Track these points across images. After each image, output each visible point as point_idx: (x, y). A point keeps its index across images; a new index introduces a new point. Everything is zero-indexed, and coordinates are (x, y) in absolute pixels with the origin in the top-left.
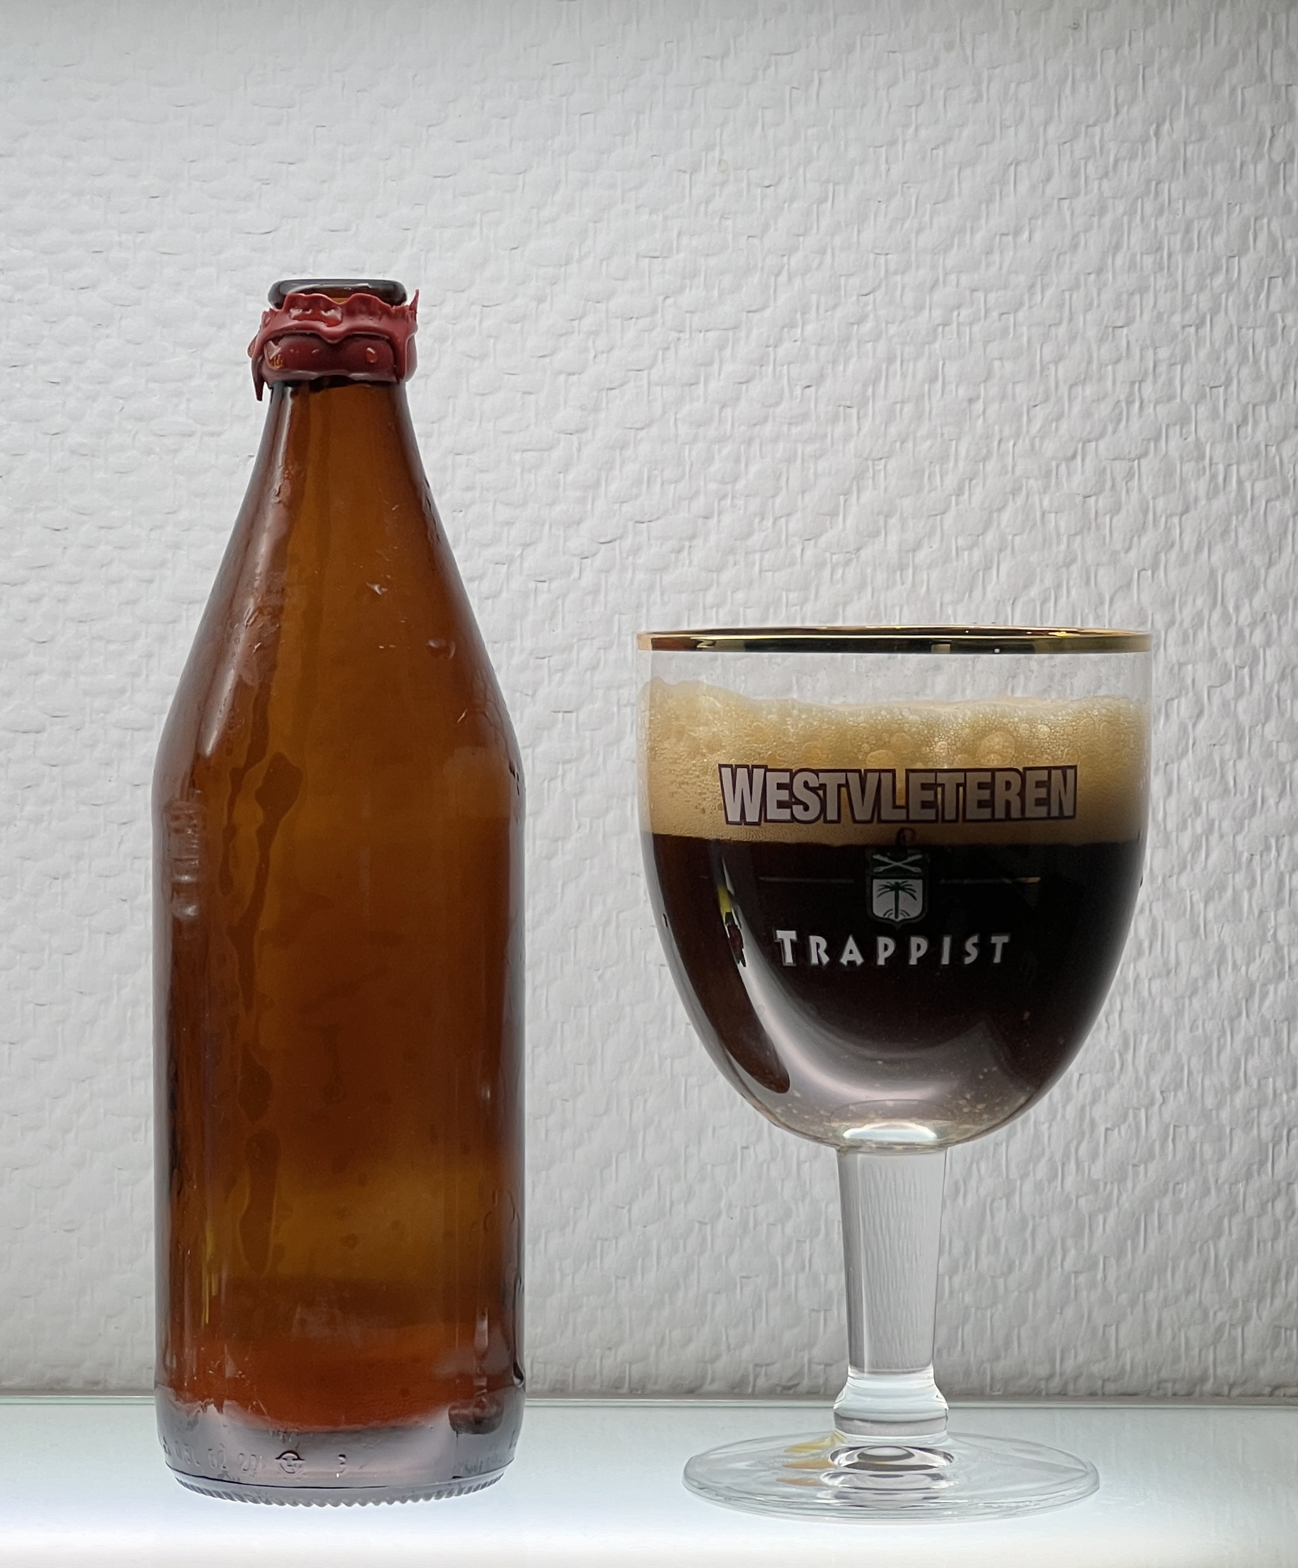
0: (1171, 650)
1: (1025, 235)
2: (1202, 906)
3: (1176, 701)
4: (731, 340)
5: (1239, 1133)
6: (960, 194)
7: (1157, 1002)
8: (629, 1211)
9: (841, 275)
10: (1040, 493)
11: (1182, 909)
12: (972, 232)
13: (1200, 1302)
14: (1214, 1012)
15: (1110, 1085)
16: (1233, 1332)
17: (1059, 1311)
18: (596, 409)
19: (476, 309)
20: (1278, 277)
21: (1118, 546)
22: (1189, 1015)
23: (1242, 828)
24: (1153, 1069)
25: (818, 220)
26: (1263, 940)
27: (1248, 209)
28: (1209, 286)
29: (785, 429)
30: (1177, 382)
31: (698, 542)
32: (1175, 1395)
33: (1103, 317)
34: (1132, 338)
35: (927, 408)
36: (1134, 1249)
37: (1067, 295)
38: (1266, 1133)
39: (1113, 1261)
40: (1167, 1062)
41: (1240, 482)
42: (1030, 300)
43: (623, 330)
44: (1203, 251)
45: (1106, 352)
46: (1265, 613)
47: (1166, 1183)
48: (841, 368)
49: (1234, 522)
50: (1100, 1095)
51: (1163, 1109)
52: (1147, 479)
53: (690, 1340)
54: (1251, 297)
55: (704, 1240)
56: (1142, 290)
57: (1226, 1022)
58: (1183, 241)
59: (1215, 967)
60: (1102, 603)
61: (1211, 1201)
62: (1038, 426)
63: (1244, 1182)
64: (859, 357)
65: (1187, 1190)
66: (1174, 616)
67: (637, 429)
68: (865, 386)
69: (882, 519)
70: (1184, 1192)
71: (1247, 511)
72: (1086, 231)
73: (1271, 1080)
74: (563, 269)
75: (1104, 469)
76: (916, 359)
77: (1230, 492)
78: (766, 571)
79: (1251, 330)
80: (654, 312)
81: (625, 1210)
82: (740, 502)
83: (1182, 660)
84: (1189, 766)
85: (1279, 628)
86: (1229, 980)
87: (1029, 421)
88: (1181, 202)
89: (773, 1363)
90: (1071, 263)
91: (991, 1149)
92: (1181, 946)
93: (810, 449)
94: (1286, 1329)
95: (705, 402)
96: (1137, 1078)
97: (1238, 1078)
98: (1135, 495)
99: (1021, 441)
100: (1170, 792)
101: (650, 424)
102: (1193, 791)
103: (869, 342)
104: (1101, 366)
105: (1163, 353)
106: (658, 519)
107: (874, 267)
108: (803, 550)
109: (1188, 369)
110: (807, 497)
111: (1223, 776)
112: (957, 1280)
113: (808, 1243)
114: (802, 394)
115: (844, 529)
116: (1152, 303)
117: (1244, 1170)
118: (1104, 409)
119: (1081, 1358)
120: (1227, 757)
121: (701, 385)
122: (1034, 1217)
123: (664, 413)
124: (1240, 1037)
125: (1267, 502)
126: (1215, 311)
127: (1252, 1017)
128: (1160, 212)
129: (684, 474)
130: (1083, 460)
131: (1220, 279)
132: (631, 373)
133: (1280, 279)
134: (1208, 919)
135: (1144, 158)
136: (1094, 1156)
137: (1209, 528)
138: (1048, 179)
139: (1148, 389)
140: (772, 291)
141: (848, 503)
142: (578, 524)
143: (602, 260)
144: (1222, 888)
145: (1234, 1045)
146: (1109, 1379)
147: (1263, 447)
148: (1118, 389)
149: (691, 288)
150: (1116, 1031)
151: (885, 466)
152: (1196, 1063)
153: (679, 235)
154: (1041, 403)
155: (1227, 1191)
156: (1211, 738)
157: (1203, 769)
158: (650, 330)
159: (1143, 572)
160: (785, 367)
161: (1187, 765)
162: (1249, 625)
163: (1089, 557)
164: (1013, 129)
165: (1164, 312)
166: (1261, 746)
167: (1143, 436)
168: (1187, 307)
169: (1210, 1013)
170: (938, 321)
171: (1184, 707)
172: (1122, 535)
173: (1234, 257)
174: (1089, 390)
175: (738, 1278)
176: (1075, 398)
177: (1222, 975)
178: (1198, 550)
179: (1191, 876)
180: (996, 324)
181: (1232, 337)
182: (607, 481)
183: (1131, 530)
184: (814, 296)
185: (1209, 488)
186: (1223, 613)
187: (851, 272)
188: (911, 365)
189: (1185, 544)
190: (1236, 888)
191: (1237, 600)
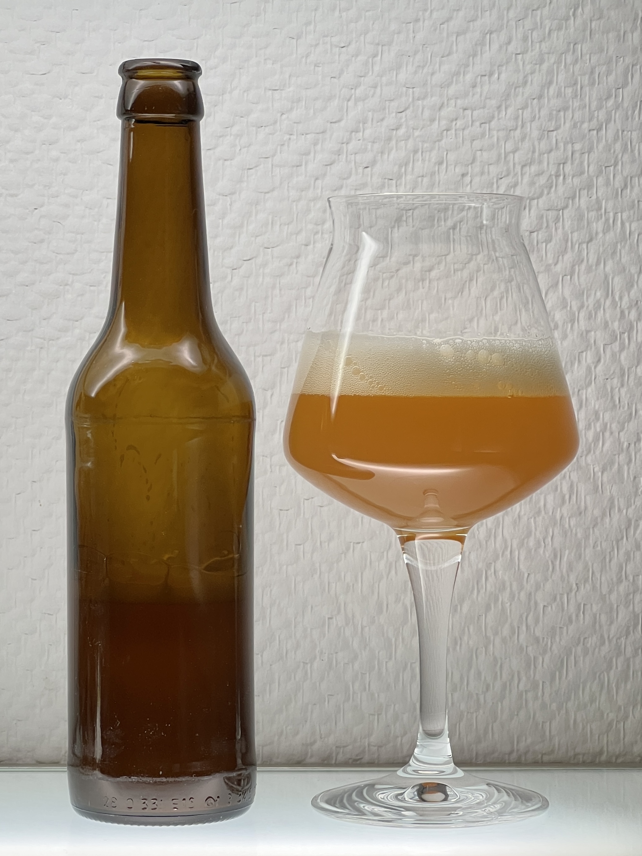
0: (582, 322)
1: (496, 76)
2: (600, 474)
3: (584, 353)
4: (320, 141)
5: (622, 607)
6: (457, 51)
7: (574, 531)
8: (262, 656)
9: (386, 101)
11: (588, 476)
12: (464, 75)
13: (599, 707)
14: (607, 536)
15: (546, 580)
16: (618, 725)
17: (516, 713)
21: (551, 262)
22: (593, 539)
23: (623, 429)
24: (572, 571)
25: (372, 67)
26: (637, 494)
27: (628, 60)
29: (353, 192)
30: (586, 162)
32: (584, 762)
33: (541, 125)
34: (559, 138)
36: (560, 678)
37: (520, 111)
38: (638, 608)
39: (548, 684)
40: (580, 567)
41: (623, 223)
43: (257, 133)
44: (601, 85)
45: (543, 146)
46: (637, 301)
47: (579, 638)
48: (387, 155)
49: (619, 247)
50: (540, 587)
51: (577, 593)
53: (297, 733)
54: (630, 113)
55: (306, 673)
56: (566, 109)
57: (614, 542)
58: (589, 78)
61: (605, 649)
62: (503, 190)
63: (625, 637)
64: (397, 150)
65: (592, 641)
66: (583, 302)
67: (265, 193)
68: (400, 166)
70: (590, 643)
71: (627, 240)
72: (531, 73)
74: (221, 97)
75: (542, 216)
76: (431, 151)
77: (617, 229)
79: (630, 132)
80: (275, 122)
81: (259, 656)
82: (327, 236)
83: (588, 329)
84: (592, 392)
86: (616, 517)
87: (498, 187)
88: (588, 56)
89: (347, 746)
90: (523, 93)
91: (476, 618)
92: (588, 498)
95: (306, 176)
96: (562, 576)
97: (621, 576)
98: (560, 231)
100: (581, 407)
101: (273, 190)
102: (595, 407)
103: (403, 140)
105: (577, 147)
106: (277, 246)
109: (594, 156)
112: (456, 695)
113: (368, 674)
114: (363, 171)
116: (571, 116)
117: (625, 629)
118: (542, 180)
119: (529, 741)
121: (303, 167)
122: (501, 659)
124: (622, 552)
125: (639, 235)
126: (608, 121)
127: (629, 539)
128: (576, 61)
129: (293, 220)
130: (530, 210)
131: (611, 102)
132: (262, 159)
135: (566, 29)
136: (537, 621)
137: (604, 251)
138: (509, 43)
139: (568, 168)
140: (345, 110)
142: (231, 248)
143: (244, 92)
144: (612, 463)
145: (619, 556)
146: (545, 754)
147: (636, 202)
149: (297, 109)
150: (549, 548)
152: (597, 567)
153: (290, 76)
154: (504, 177)
155: (615, 642)
159: (565, 277)
162: (628, 308)
164: (488, 12)
165: (578, 122)
166: (635, 379)
167: (566, 195)
168: (591, 119)
169: (605, 537)
170: (444, 128)
171: (589, 357)
172: (553, 255)
173: (620, 88)
174: (534, 169)
175: (326, 696)
176: (525, 173)
177: (612, 515)
178: (598, 263)
179: (594, 456)
180: (478, 129)
181: (618, 137)
182: (247, 223)
183: (558, 252)
184: (370, 113)
185: (604, 227)
186: (612, 301)
187: (392, 98)
188: (428, 153)
189: (590, 260)
190: (620, 464)
191: (620, 293)
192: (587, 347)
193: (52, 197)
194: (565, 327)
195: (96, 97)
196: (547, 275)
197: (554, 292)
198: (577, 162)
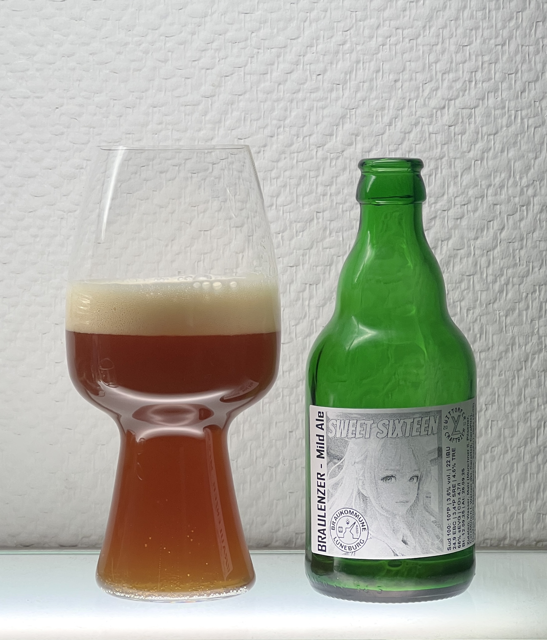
0: (490, 198)
2: (504, 318)
4: (282, 54)
5: (521, 424)
7: (483, 363)
8: (237, 462)
9: (334, 22)
10: (428, 124)
13: (503, 503)
14: (510, 367)
16: (518, 517)
18: (219, 86)
19: (163, 38)
20: (540, 22)
21: (465, 150)
22: (498, 369)
23: (522, 282)
24: (481, 394)
26: (533, 334)
28: (508, 27)
29: (308, 95)
30: (493, 72)
31: (268, 148)
32: (491, 545)
33: (458, 41)
34: (472, 51)
35: (375, 85)
37: (441, 31)
38: (534, 424)
41: (522, 119)
42: (423, 33)
44: (505, 10)
45: (459, 58)
46: (534, 181)
47: (488, 447)
49: (519, 138)
51: (486, 413)
52: (479, 118)
53: (265, 523)
54: (528, 31)
56: (477, 28)
57: (515, 372)
59: (510, 347)
60: (457, 176)
62: (427, 93)
63: (524, 447)
65: (498, 450)
66: (491, 181)
67: (239, 95)
68: (346, 74)
69: (354, 137)
70: (496, 451)
71: (525, 132)
73: (536, 399)
74: (203, 19)
75: (458, 114)
76: (370, 62)
77: (518, 124)
78: (300, 162)
79: (528, 47)
80: (246, 40)
81: (235, 461)
82: (287, 129)
83: (495, 203)
84: (498, 253)
85: (540, 188)
87: (423, 91)
92: (495, 337)
93: (320, 104)
94: (543, 515)
95: (271, 82)
97: (521, 399)
98: (472, 126)
99: (419, 101)
100: (489, 265)
101: (245, 93)
102: (500, 264)
104: (457, 64)
105: (486, 58)
106: (249, 137)
107: (350, 18)
108: (317, 151)
109: (499, 66)
110: (319, 127)
111: (514, 257)
114: (316, 78)
115: (336, 142)
116: (481, 34)
118: (458, 85)
120: (516, 248)
121: (269, 75)
123: (251, 88)
124: (522, 379)
125: (535, 128)
126: (510, 38)
127: (527, 370)
129: (261, 117)
133: (541, 23)
134: (507, 324)
137: (507, 141)
139: (479, 75)
141: (338, 129)
142: (212, 140)
144: (513, 310)
145: (519, 382)
147: (533, 102)
148: (465, 76)
149: (264, 29)
151: (355, 112)
152: (502, 391)
153: (258, 3)
154: (428, 82)
155: (516, 451)
156: (508, 239)
157: (505, 254)
158: (245, 48)
159: (476, 162)
160: (308, 66)
162: (527, 186)
163: (451, 155)
165: (487, 39)
166: (532, 243)
167: (477, 97)
168: (497, 36)
169: (508, 369)
170: (380, 43)
171: (496, 225)
172: (467, 144)
173: (520, 12)
174: (451, 76)
175: (288, 493)
176: (445, 80)
177: (513, 350)
178: (502, 151)
179: (499, 304)
180: (408, 45)
181: (519, 50)
182: (225, 120)
183: (471, 142)
184: (322, 32)
185: (507, 122)
186: (514, 181)
187: (339, 20)
188: (368, 64)
189: (497, 149)
190: (520, 310)
191: (520, 175)
192: (494, 217)
193: (70, 99)
194: (477, 202)
195: (104, 19)
196: (462, 160)
197: (468, 174)
198: (486, 70)
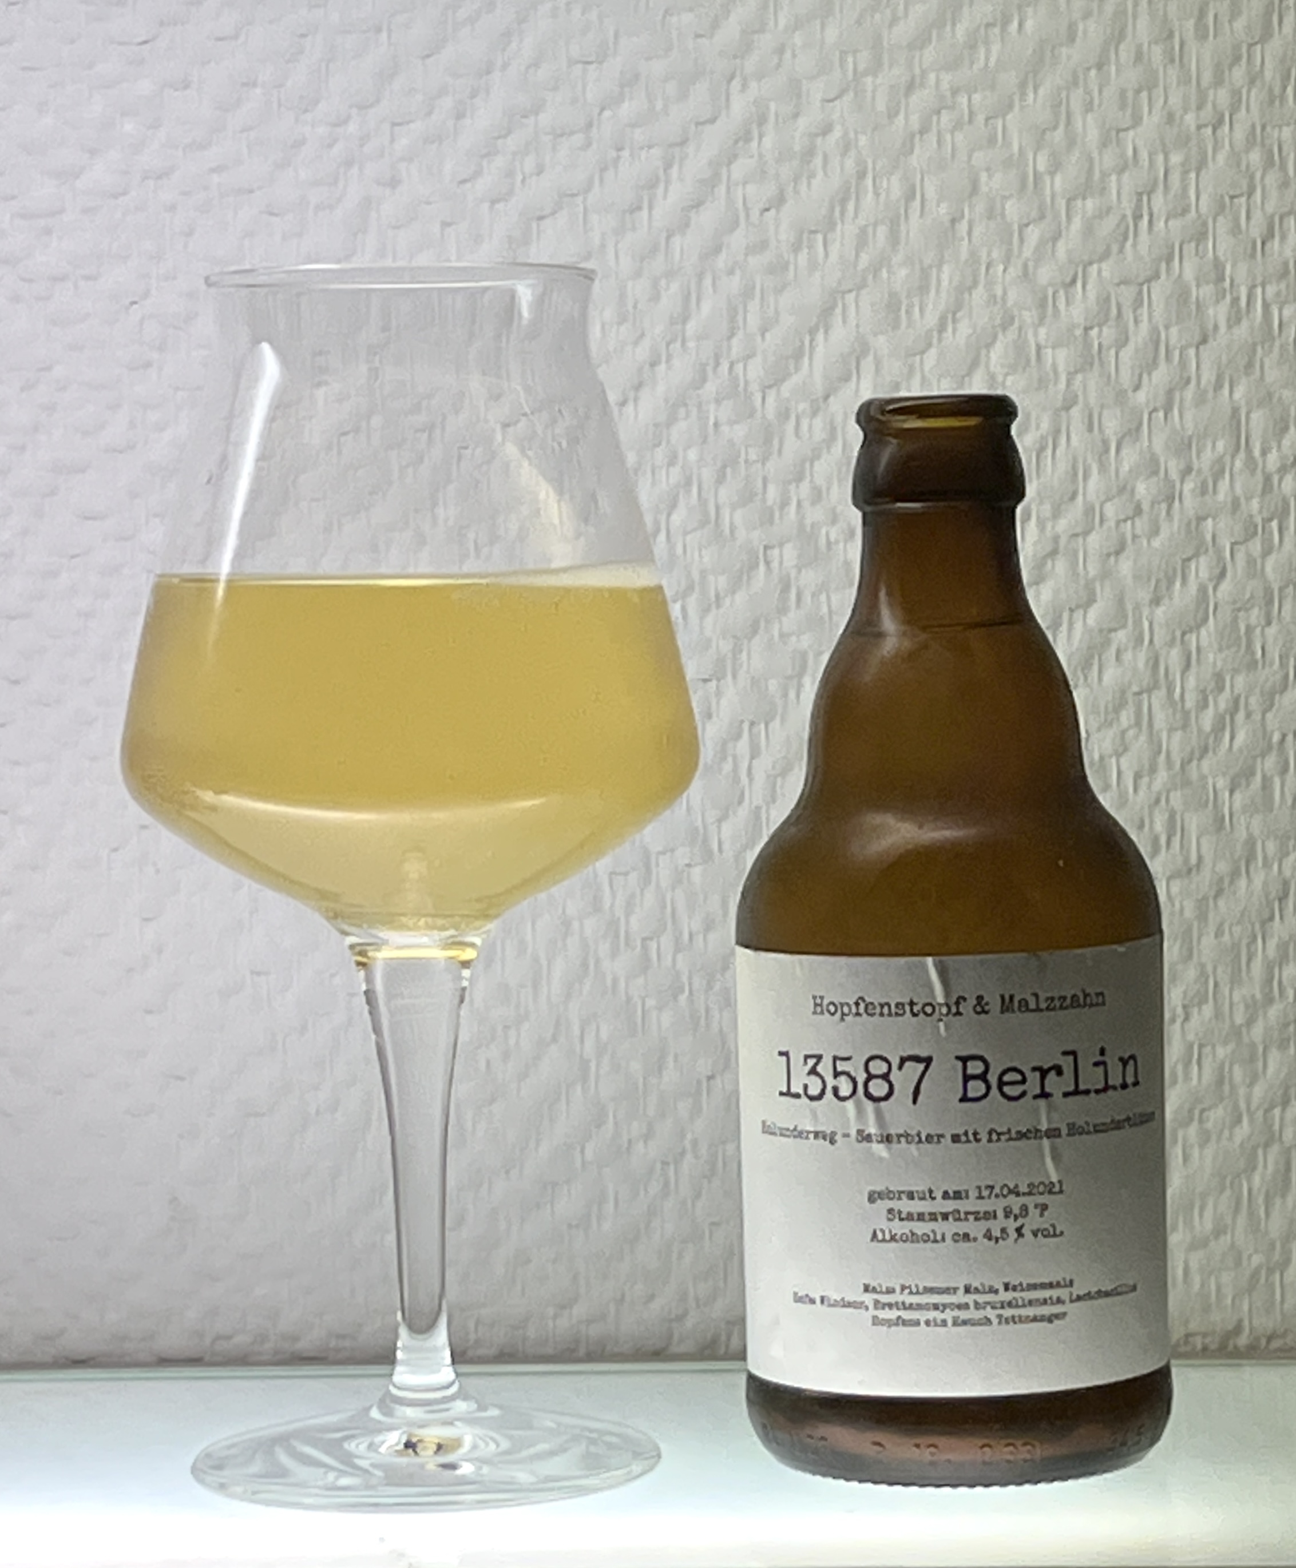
3: (1192, 562)
11: (1205, 798)
12: (953, 24)
14: (1242, 913)
18: (526, 242)
25: (775, 14)
28: (1228, 78)
29: (741, 259)
30: (1192, 190)
31: (645, 393)
33: (1105, 118)
34: (1140, 143)
35: (904, 231)
37: (1063, 94)
40: (1190, 972)
42: (1020, 101)
43: (554, 148)
44: (1219, 39)
45: (1109, 159)
47: (1191, 1111)
48: (805, 185)
49: (1259, 353)
51: (1186, 1026)
52: (1158, 306)
54: (1276, 91)
55: (666, 1184)
56: (1151, 86)
57: (1257, 926)
58: (1196, 27)
59: (1243, 864)
60: (1107, 451)
61: (1243, 1130)
62: (1032, 247)
63: (1279, 1108)
64: (825, 174)
65: (1217, 1115)
66: (1190, 462)
86: (1258, 879)
87: (1021, 242)
90: (1068, 57)
92: (1204, 841)
93: (769, 281)
95: (650, 229)
97: (1271, 990)
98: (1144, 324)
99: (1011, 266)
100: (1188, 665)
103: (836, 155)
104: (1104, 175)
105: (1176, 159)
107: (841, 67)
108: (763, 398)
109: (1208, 176)
110: (768, 337)
111: (1249, 646)
114: (760, 219)
115: (810, 373)
116: (1162, 101)
117: (1280, 1092)
118: (1108, 226)
120: (1253, 624)
121: (645, 213)
123: (603, 244)
124: (1272, 944)
126: (1234, 109)
130: (1084, 286)
131: (1239, 72)
132: (564, 199)
134: (1234, 809)
137: (1230, 361)
139: (1159, 201)
140: (724, 99)
141: (814, 343)
143: (529, 67)
144: (1250, 774)
145: (1266, 952)
148: (1123, 202)
149: (630, 98)
151: (856, 299)
152: (1223, 975)
153: (616, 36)
154: (1034, 221)
155: (1261, 1119)
156: (1234, 602)
157: (1226, 638)
158: (585, 148)
159: (1154, 414)
160: (741, 187)
161: (1207, 634)
162: (1278, 471)
163: (1092, 398)
165: (1175, 112)
167: (1153, 255)
168: (1202, 103)
169: (1238, 916)
170: (916, 128)
171: (1202, 569)
172: (1130, 371)
173: (1255, 44)
174: (1091, 204)
176: (1074, 213)
177: (1250, 874)
178: (1218, 386)
179: (1214, 761)
180: (982, 130)
181: (1254, 138)
183: (1140, 365)
184: (772, 104)
185: (1229, 314)
186: (1247, 458)
187: (814, 74)
188: (885, 180)
189: (1203, 382)
190: (1266, 774)
191: (1263, 443)
192: (1199, 548)
193: (166, 280)
194: (1156, 510)
195: (244, 84)
197: (1134, 444)
198: (1174, 188)
